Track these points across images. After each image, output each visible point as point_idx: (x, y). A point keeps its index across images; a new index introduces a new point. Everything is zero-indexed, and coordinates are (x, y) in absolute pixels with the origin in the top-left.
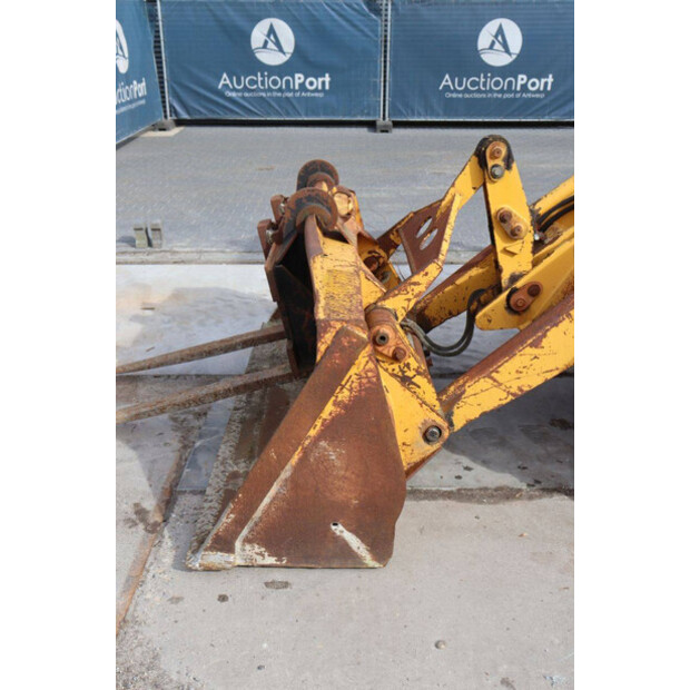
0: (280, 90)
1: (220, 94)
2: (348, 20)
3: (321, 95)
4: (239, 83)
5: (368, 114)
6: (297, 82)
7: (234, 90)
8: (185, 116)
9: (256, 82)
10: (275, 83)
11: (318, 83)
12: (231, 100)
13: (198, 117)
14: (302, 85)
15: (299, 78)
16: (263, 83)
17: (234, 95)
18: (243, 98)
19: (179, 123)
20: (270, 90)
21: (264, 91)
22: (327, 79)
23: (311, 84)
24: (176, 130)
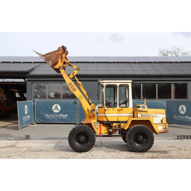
0: (57, 117)
1: (46, 118)
2: (71, 105)
3: (66, 118)
4: (49, 116)
5: (75, 122)
6: (61, 116)
7: (49, 117)
8: (38, 122)
9: (53, 116)
10: (57, 116)
11: (65, 116)
12: (48, 119)
13: (41, 122)
14: (62, 116)
15: (61, 115)
16: (54, 116)
17: (48, 118)
18: (50, 119)
19: (37, 123)
20: (56, 117)
21: (54, 117)
22: (67, 115)
23: (64, 116)
24: (36, 125)
